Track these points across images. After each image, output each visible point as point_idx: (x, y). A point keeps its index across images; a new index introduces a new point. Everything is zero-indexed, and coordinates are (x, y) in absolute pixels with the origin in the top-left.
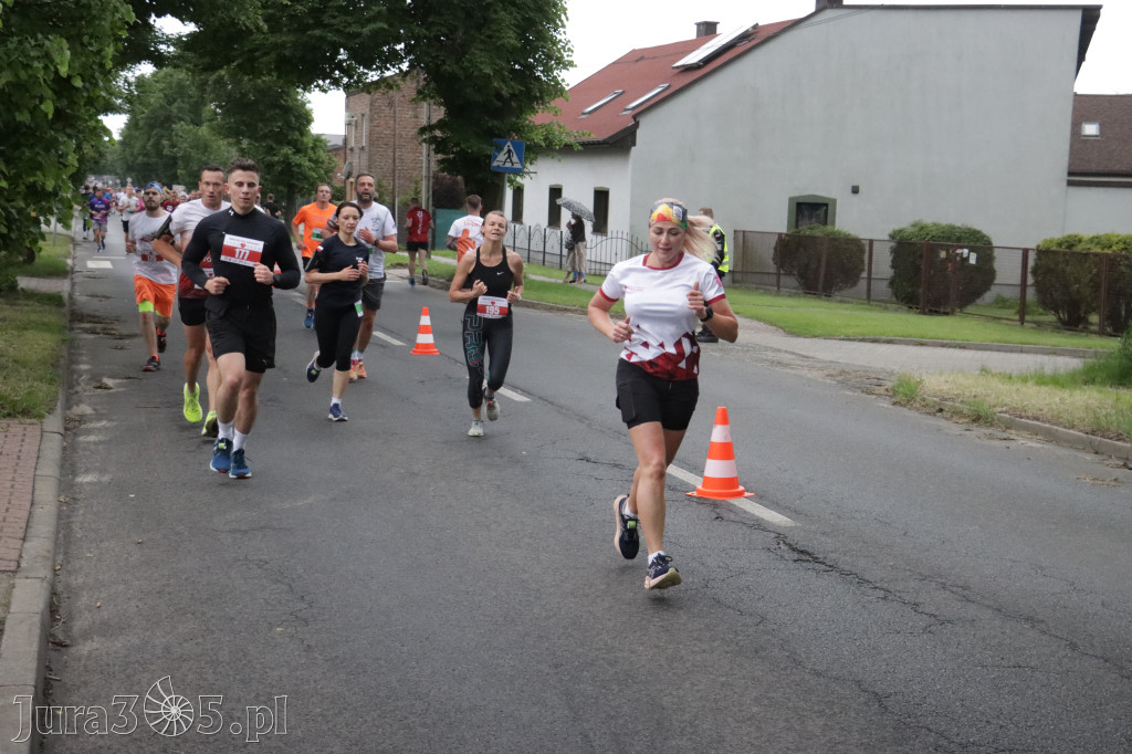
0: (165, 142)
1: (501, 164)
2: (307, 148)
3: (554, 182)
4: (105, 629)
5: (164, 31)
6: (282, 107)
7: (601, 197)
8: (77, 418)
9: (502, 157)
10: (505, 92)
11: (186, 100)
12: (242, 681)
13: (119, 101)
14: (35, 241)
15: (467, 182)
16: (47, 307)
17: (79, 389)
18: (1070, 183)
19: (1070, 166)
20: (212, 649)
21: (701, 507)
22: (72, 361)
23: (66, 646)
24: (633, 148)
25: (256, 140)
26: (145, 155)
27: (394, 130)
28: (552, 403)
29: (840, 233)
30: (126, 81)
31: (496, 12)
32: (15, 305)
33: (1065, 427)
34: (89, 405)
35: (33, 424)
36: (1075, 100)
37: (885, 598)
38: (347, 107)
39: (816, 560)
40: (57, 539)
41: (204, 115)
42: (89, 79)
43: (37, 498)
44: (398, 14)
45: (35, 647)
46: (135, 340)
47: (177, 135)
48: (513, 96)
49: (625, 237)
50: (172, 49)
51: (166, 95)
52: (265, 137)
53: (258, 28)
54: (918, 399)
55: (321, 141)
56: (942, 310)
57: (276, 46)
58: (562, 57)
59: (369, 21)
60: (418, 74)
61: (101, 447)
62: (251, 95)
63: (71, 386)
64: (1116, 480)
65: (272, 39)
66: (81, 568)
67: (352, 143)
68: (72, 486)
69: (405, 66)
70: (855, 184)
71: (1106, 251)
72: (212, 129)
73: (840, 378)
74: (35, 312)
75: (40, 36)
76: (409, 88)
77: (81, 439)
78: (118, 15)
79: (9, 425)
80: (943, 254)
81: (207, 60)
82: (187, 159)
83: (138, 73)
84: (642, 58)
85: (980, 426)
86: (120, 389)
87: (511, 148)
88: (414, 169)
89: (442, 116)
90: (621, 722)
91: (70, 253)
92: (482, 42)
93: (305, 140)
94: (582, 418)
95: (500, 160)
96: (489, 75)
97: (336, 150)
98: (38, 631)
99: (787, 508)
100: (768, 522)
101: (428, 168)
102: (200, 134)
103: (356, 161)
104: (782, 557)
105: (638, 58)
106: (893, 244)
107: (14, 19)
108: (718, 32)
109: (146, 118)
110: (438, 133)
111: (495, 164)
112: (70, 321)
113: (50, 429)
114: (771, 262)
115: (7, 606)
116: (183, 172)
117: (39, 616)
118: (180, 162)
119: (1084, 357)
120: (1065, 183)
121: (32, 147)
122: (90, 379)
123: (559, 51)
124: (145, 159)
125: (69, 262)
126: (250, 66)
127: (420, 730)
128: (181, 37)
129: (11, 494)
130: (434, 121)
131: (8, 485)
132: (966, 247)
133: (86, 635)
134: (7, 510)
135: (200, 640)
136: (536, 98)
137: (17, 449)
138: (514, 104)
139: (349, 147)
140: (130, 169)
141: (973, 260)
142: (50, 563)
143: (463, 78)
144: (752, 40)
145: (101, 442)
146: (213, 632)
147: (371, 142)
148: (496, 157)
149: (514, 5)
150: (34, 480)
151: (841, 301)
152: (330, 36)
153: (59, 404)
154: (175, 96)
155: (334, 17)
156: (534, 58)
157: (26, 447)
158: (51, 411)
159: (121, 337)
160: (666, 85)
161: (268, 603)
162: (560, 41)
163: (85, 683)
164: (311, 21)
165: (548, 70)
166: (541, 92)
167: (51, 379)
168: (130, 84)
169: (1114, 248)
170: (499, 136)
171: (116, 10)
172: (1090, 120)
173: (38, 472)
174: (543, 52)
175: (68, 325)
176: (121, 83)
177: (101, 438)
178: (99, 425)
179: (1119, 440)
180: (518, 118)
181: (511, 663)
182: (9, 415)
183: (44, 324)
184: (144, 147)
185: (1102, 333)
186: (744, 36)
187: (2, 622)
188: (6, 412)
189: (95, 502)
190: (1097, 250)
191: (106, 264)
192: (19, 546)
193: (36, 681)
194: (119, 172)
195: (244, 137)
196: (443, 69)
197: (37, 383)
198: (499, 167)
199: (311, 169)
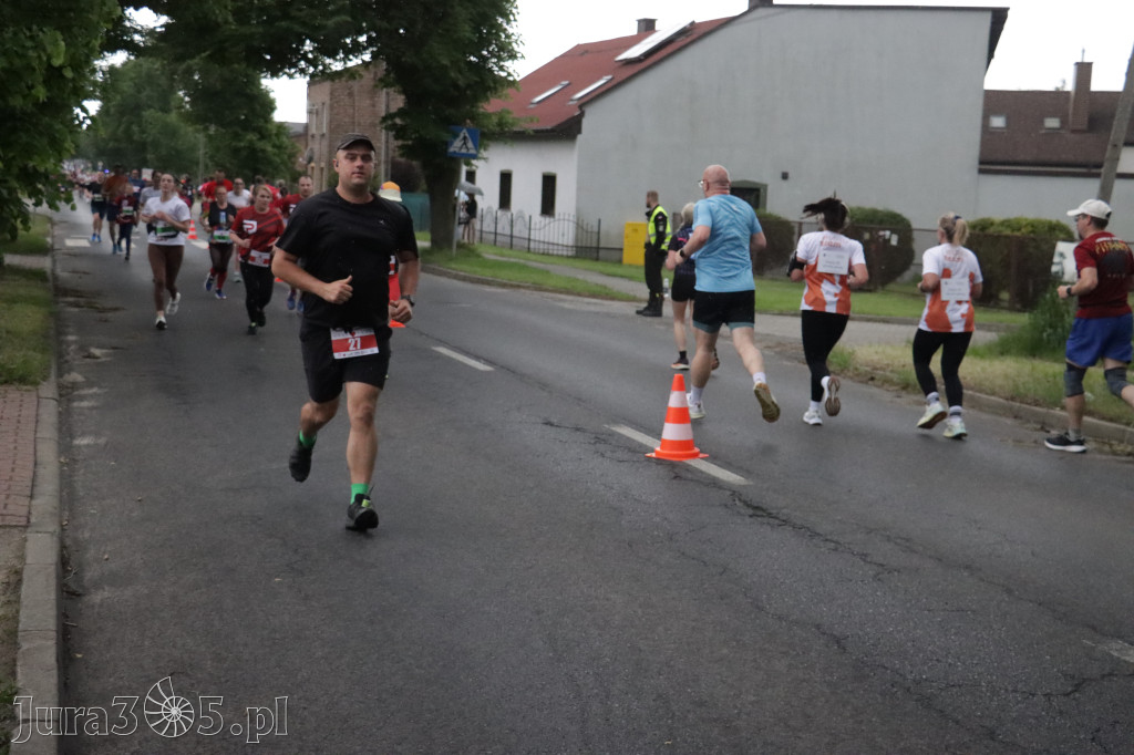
1: (457, 150)
2: (270, 135)
3: (505, 167)
4: (115, 580)
6: (247, 96)
7: (549, 182)
8: (70, 385)
9: (458, 143)
10: (462, 82)
11: (155, 88)
14: (25, 222)
15: (425, 167)
16: (33, 282)
17: (68, 358)
18: (981, 171)
19: (982, 153)
21: (659, 467)
22: (60, 332)
23: (79, 595)
24: (579, 137)
25: (222, 126)
26: (116, 140)
27: (353, 118)
28: (513, 372)
29: (771, 215)
30: (100, 69)
31: (452, 7)
32: (2, 279)
33: (987, 394)
34: (80, 373)
35: (26, 390)
36: (984, 95)
37: (836, 550)
38: (308, 95)
39: (770, 515)
40: (61, 496)
41: (173, 103)
43: (39, 460)
44: (360, 9)
45: (53, 596)
46: (118, 313)
47: (146, 122)
48: (469, 86)
49: (571, 218)
50: (145, 40)
51: (135, 84)
52: (231, 124)
54: (851, 368)
55: (285, 128)
57: (244, 38)
58: (513, 50)
59: (333, 14)
60: (379, 66)
61: (94, 412)
62: (218, 84)
63: (60, 355)
64: (1036, 442)
66: (86, 524)
67: (313, 130)
68: (71, 447)
69: (367, 57)
70: (785, 170)
71: (1015, 234)
72: (180, 114)
73: (777, 349)
74: (21, 286)
75: (35, 28)
76: (368, 77)
77: (75, 404)
79: (6, 391)
80: (867, 236)
81: (179, 50)
82: (156, 145)
83: (111, 62)
84: (587, 52)
85: (908, 393)
86: (108, 359)
87: (467, 135)
89: (401, 105)
91: (49, 232)
92: (440, 35)
93: (269, 126)
94: (544, 386)
95: (456, 146)
96: (446, 66)
97: (298, 136)
98: (54, 581)
99: (741, 468)
100: (722, 481)
101: (387, 154)
102: (168, 120)
103: (316, 147)
104: (738, 512)
105: (582, 52)
108: (657, 28)
109: (119, 105)
110: (398, 121)
111: (451, 150)
112: (55, 295)
113: (46, 395)
115: (22, 558)
116: (153, 156)
117: (53, 567)
118: (150, 148)
119: (998, 330)
120: (976, 171)
122: (79, 349)
123: (510, 43)
124: (117, 144)
125: (49, 240)
126: (220, 56)
128: (155, 28)
129: (15, 455)
130: (393, 109)
131: (12, 446)
132: (888, 230)
133: (98, 585)
134: (13, 470)
135: (204, 590)
136: (489, 88)
137: (16, 414)
138: (468, 92)
139: (310, 133)
140: (101, 153)
141: (894, 241)
142: (56, 519)
143: (422, 67)
144: (690, 36)
145: (92, 408)
146: (215, 582)
147: (331, 131)
148: (452, 143)
150: (35, 441)
151: (773, 279)
152: (296, 28)
153: (52, 372)
154: (145, 85)
155: (300, 10)
156: (488, 50)
157: (24, 412)
158: (45, 378)
159: (103, 310)
160: (609, 77)
161: (265, 556)
162: (513, 34)
163: (101, 629)
165: (500, 63)
166: (494, 82)
167: (44, 349)
169: (1023, 230)
170: (455, 124)
172: (998, 114)
173: (38, 435)
174: (497, 46)
175: (53, 299)
177: (94, 403)
178: (91, 391)
179: (1036, 405)
180: (473, 107)
182: (6, 382)
183: (32, 298)
184: (115, 133)
185: (1012, 309)
186: (683, 32)
187: (18, 573)
188: (3, 379)
189: (93, 462)
190: (1008, 232)
191: (84, 243)
192: (27, 503)
193: (58, 625)
194: (91, 156)
195: (211, 123)
196: (403, 59)
197: (30, 353)
198: (455, 152)
199: (275, 154)
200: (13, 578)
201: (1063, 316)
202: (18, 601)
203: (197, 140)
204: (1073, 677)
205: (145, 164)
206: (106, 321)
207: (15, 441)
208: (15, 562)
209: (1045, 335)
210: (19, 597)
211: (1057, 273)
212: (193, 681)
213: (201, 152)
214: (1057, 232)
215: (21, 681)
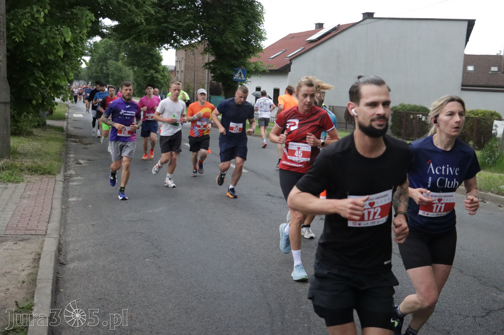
0: (104, 68)
2: (160, 71)
3: (258, 85)
4: (80, 258)
5: (105, 24)
6: (150, 54)
7: (276, 92)
8: (69, 176)
9: (237, 75)
10: (239, 50)
11: (113, 51)
12: (133, 280)
13: (87, 51)
14: (53, 106)
15: (223, 85)
16: (57, 132)
17: (69, 164)
18: (462, 89)
19: (462, 83)
20: (121, 267)
22: (67, 153)
23: (64, 264)
24: (289, 73)
25: (140, 67)
26: (97, 73)
27: (195, 64)
28: (256, 173)
30: (90, 43)
31: (236, 18)
32: (45, 131)
34: (74, 170)
35: (51, 178)
36: (464, 57)
38: (176, 55)
40: (61, 223)
41: (120, 57)
42: (76, 43)
43: (53, 207)
44: (197, 19)
45: (52, 265)
46: (92, 145)
47: (109, 65)
48: (242, 51)
50: (108, 31)
51: (105, 49)
52: (144, 66)
53: (142, 23)
55: (166, 68)
56: (411, 139)
57: (148, 30)
58: (262, 36)
59: (186, 21)
60: (205, 42)
61: (78, 187)
62: (138, 50)
63: (67, 163)
65: (147, 27)
66: (70, 234)
67: (178, 69)
68: (67, 202)
71: (476, 116)
72: (123, 62)
74: (53, 134)
75: (59, 26)
76: (201, 48)
77: (71, 184)
78: (88, 18)
79: (42, 178)
80: (412, 117)
81: (121, 35)
82: (113, 75)
83: (94, 41)
84: (294, 37)
86: (86, 165)
87: (241, 72)
88: (202, 80)
89: (214, 59)
90: (282, 298)
91: (66, 111)
92: (230, 30)
93: (160, 67)
94: (268, 179)
96: (233, 43)
97: (172, 72)
98: (54, 258)
101: (208, 79)
102: (118, 64)
103: (179, 76)
105: (292, 37)
106: (392, 112)
107: (48, 19)
108: (324, 27)
109: (98, 58)
110: (212, 65)
111: (235, 78)
113: (58, 180)
114: (344, 119)
115: (42, 248)
117: (53, 253)
118: (110, 76)
120: (460, 89)
121: (54, 69)
122: (74, 160)
123: (261, 33)
124: (97, 74)
125: (66, 114)
126: (138, 38)
127: (203, 300)
128: (112, 26)
129: (43, 205)
130: (211, 61)
131: (42, 201)
132: (421, 114)
133: (72, 260)
134: (42, 211)
135: (117, 263)
136: (251, 52)
137: (46, 187)
138: (242, 54)
139: (177, 70)
140: (90, 78)
141: (424, 119)
142: (58, 232)
143: (223, 43)
144: (338, 31)
145: (78, 185)
146: (122, 260)
147: (186, 67)
148: (235, 75)
149: (243, 15)
150: (52, 199)
152: (171, 27)
153: (62, 170)
154: (109, 50)
155: (172, 19)
156: (251, 36)
157: (49, 187)
158: (59, 172)
159: (86, 144)
160: (303, 48)
161: (143, 249)
162: (261, 29)
163: (72, 279)
164: (163, 21)
165: (256, 41)
166: (253, 50)
167: (59, 160)
168: (91, 45)
169: (479, 115)
170: (236, 67)
171: (87, 15)
172: (470, 65)
173: (54, 197)
174: (254, 34)
175: (66, 139)
176: (88, 44)
177: (78, 183)
178: (78, 178)
180: (244, 60)
181: (239, 275)
182: (43, 174)
183: (56, 138)
184: (96, 70)
186: (334, 29)
187: (39, 254)
188: (41, 172)
189: (76, 208)
190: (473, 116)
191: (81, 116)
192: (46, 225)
193: (53, 277)
194: (86, 79)
195: (135, 66)
196: (215, 40)
197: (53, 162)
198: (236, 79)
199: (162, 79)
200: (37, 257)
201: (495, 152)
202: (38, 267)
203: (129, 73)
204: (486, 310)
205: (108, 82)
206: (87, 148)
207: (44, 199)
208: (39, 250)
209: (487, 160)
210: (39, 265)
211: (494, 133)
212: (108, 302)
213: (132, 78)
214: (494, 116)
215: (36, 300)
